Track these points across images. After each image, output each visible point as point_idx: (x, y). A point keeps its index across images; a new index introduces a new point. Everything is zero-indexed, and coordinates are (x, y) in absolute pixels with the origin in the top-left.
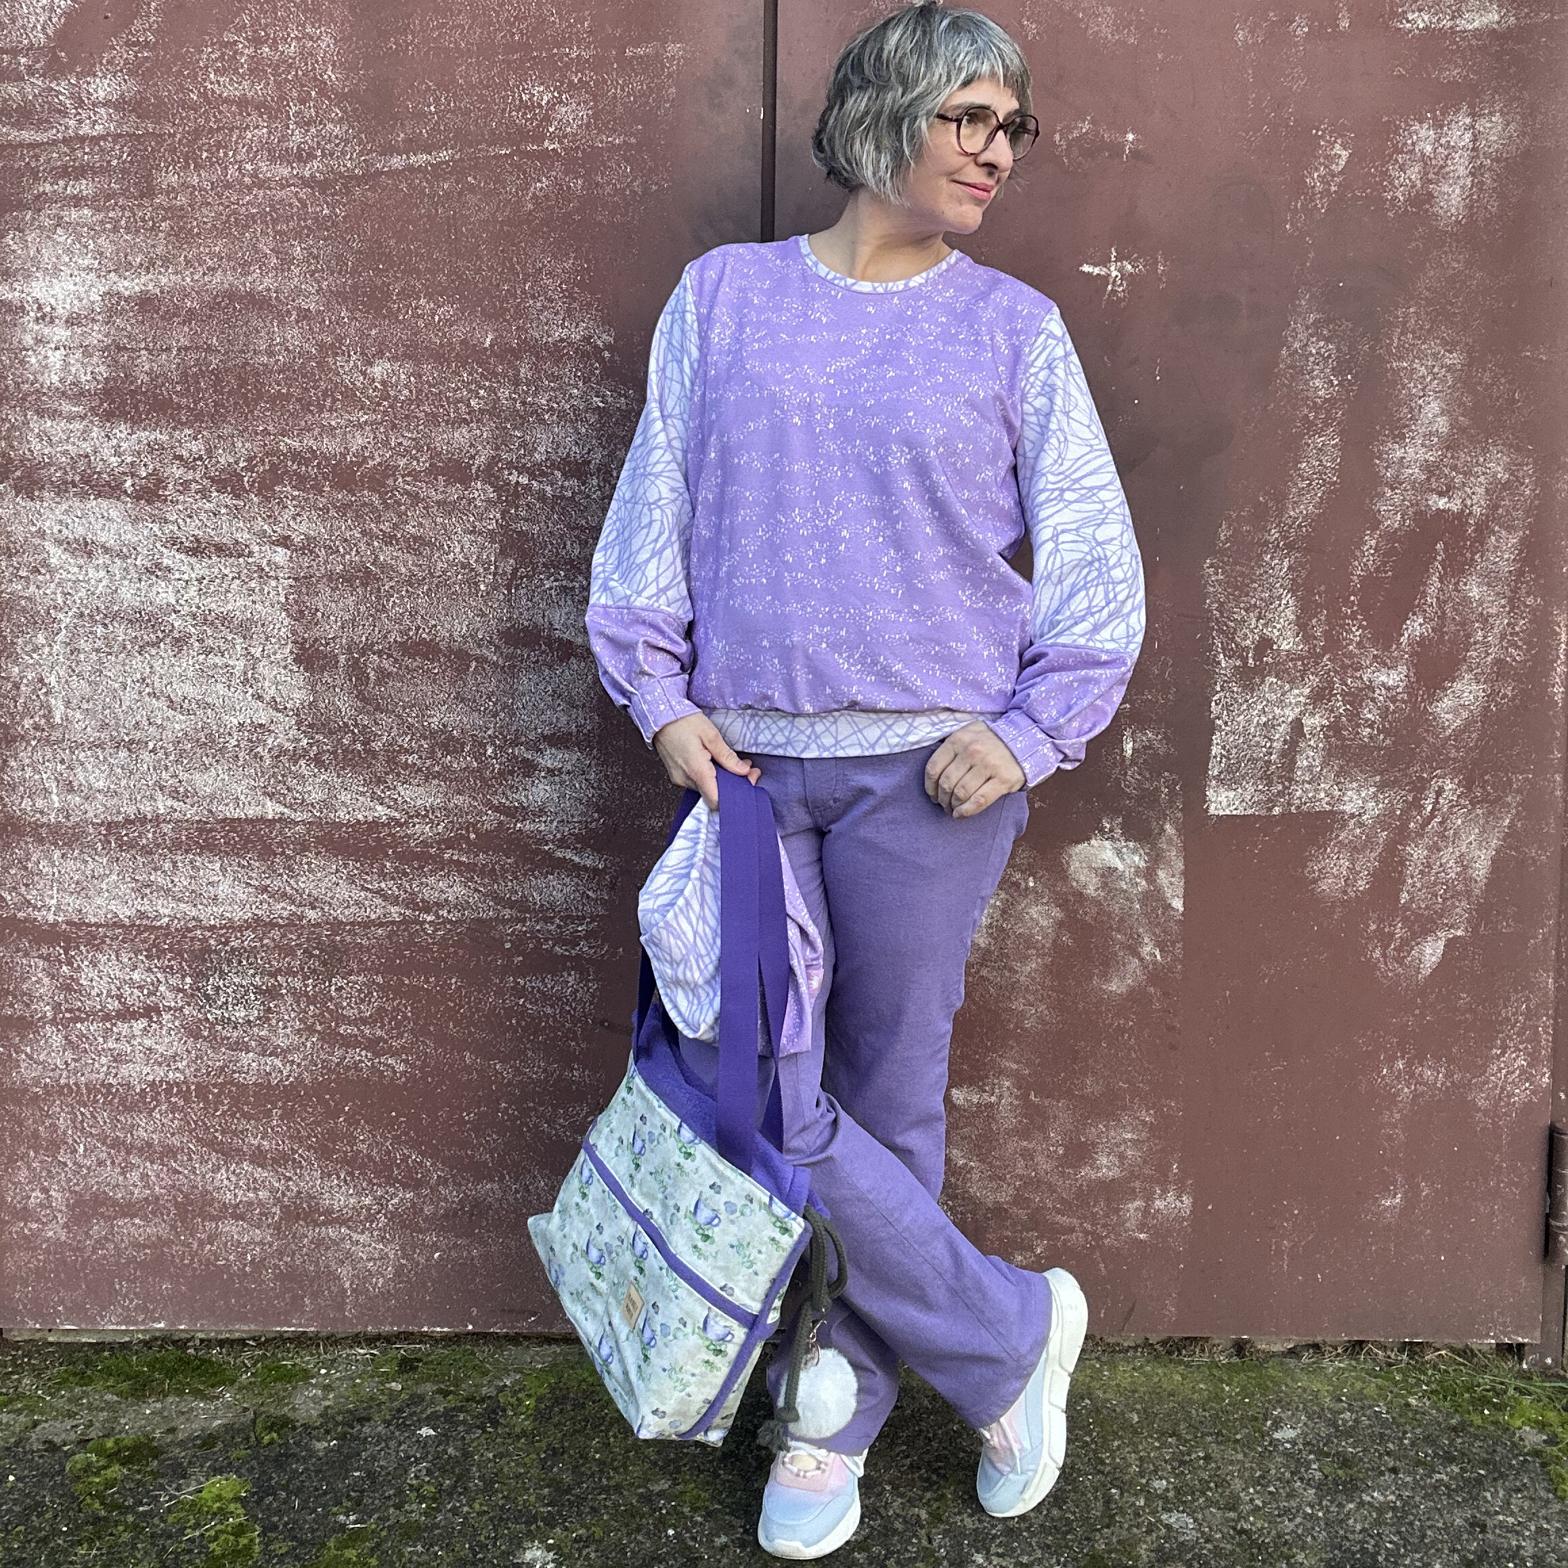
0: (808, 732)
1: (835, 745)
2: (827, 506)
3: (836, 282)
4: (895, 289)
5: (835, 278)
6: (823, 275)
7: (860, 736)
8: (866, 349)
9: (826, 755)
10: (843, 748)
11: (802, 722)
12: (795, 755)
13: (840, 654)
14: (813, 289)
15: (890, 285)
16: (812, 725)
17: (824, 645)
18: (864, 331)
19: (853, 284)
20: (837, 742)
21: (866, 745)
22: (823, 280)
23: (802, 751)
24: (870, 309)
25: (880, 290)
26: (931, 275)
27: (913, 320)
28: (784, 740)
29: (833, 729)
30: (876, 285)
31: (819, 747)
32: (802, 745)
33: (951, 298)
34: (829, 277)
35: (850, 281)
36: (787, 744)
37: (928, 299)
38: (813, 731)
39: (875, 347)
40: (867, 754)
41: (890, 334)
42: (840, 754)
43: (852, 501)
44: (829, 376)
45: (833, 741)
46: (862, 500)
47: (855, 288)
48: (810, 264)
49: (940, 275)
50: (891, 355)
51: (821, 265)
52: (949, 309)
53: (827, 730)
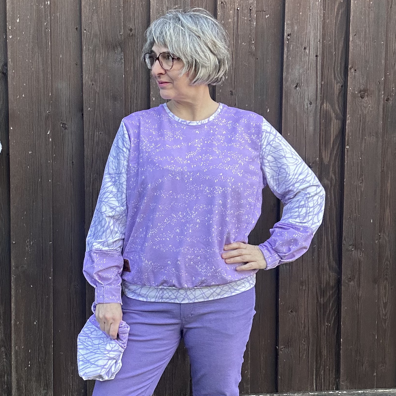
0: (184, 294)
1: (194, 298)
2: (191, 210)
3: (183, 123)
4: (205, 122)
5: (182, 121)
6: (177, 120)
7: (203, 295)
8: (199, 148)
9: (191, 302)
10: (197, 299)
11: (182, 292)
12: (178, 302)
13: (198, 265)
14: (175, 127)
15: (203, 121)
16: (186, 292)
17: (192, 263)
18: (197, 140)
19: (189, 123)
20: (195, 297)
21: (206, 297)
22: (177, 123)
23: (182, 301)
24: (197, 132)
25: (200, 124)
26: (216, 115)
27: (214, 134)
28: (174, 297)
29: (194, 293)
30: (198, 122)
31: (188, 299)
32: (182, 299)
33: (225, 122)
34: (179, 121)
35: (188, 122)
36: (175, 299)
37: (217, 125)
38: (186, 294)
39: (202, 147)
40: (206, 300)
41: (207, 141)
42: (196, 301)
43: (200, 208)
44: (188, 160)
45: (193, 297)
46: (204, 208)
47: (190, 124)
48: (171, 116)
49: (219, 114)
50: (209, 150)
51: (176, 117)
52: (226, 128)
53: (192, 293)
